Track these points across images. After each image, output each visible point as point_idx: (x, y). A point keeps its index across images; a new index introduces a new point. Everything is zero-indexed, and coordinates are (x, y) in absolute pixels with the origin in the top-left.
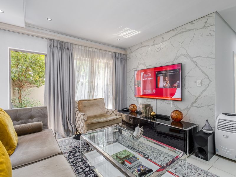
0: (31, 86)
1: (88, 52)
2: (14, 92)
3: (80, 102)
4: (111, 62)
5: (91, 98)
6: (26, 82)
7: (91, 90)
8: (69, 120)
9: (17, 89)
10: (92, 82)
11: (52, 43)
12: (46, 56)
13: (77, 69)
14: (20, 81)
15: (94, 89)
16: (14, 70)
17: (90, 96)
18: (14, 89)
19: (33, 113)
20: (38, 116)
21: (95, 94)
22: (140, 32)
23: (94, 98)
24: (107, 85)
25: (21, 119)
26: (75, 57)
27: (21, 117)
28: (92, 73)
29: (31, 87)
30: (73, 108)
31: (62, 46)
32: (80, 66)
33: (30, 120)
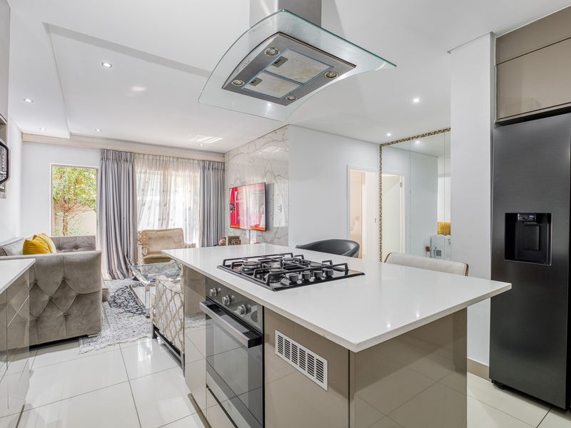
0: (84, 209)
1: (158, 163)
2: (56, 218)
3: (145, 232)
4: (198, 175)
5: (164, 228)
6: (75, 204)
7: (164, 217)
8: (127, 255)
9: (61, 214)
10: (165, 205)
11: (105, 154)
12: (97, 170)
13: (142, 187)
14: (65, 201)
15: (168, 214)
16: (56, 183)
17: (162, 225)
18: (56, 215)
19: (78, 242)
20: (84, 247)
21: (170, 222)
22: (220, 139)
23: (169, 228)
24: (190, 209)
25: (64, 249)
26: (138, 170)
27: (65, 246)
28: (165, 191)
29: (84, 211)
30: (134, 240)
31: (119, 156)
32: (145, 182)
33: (74, 250)
